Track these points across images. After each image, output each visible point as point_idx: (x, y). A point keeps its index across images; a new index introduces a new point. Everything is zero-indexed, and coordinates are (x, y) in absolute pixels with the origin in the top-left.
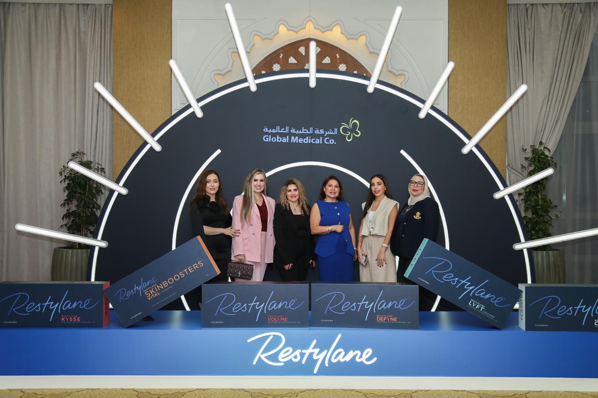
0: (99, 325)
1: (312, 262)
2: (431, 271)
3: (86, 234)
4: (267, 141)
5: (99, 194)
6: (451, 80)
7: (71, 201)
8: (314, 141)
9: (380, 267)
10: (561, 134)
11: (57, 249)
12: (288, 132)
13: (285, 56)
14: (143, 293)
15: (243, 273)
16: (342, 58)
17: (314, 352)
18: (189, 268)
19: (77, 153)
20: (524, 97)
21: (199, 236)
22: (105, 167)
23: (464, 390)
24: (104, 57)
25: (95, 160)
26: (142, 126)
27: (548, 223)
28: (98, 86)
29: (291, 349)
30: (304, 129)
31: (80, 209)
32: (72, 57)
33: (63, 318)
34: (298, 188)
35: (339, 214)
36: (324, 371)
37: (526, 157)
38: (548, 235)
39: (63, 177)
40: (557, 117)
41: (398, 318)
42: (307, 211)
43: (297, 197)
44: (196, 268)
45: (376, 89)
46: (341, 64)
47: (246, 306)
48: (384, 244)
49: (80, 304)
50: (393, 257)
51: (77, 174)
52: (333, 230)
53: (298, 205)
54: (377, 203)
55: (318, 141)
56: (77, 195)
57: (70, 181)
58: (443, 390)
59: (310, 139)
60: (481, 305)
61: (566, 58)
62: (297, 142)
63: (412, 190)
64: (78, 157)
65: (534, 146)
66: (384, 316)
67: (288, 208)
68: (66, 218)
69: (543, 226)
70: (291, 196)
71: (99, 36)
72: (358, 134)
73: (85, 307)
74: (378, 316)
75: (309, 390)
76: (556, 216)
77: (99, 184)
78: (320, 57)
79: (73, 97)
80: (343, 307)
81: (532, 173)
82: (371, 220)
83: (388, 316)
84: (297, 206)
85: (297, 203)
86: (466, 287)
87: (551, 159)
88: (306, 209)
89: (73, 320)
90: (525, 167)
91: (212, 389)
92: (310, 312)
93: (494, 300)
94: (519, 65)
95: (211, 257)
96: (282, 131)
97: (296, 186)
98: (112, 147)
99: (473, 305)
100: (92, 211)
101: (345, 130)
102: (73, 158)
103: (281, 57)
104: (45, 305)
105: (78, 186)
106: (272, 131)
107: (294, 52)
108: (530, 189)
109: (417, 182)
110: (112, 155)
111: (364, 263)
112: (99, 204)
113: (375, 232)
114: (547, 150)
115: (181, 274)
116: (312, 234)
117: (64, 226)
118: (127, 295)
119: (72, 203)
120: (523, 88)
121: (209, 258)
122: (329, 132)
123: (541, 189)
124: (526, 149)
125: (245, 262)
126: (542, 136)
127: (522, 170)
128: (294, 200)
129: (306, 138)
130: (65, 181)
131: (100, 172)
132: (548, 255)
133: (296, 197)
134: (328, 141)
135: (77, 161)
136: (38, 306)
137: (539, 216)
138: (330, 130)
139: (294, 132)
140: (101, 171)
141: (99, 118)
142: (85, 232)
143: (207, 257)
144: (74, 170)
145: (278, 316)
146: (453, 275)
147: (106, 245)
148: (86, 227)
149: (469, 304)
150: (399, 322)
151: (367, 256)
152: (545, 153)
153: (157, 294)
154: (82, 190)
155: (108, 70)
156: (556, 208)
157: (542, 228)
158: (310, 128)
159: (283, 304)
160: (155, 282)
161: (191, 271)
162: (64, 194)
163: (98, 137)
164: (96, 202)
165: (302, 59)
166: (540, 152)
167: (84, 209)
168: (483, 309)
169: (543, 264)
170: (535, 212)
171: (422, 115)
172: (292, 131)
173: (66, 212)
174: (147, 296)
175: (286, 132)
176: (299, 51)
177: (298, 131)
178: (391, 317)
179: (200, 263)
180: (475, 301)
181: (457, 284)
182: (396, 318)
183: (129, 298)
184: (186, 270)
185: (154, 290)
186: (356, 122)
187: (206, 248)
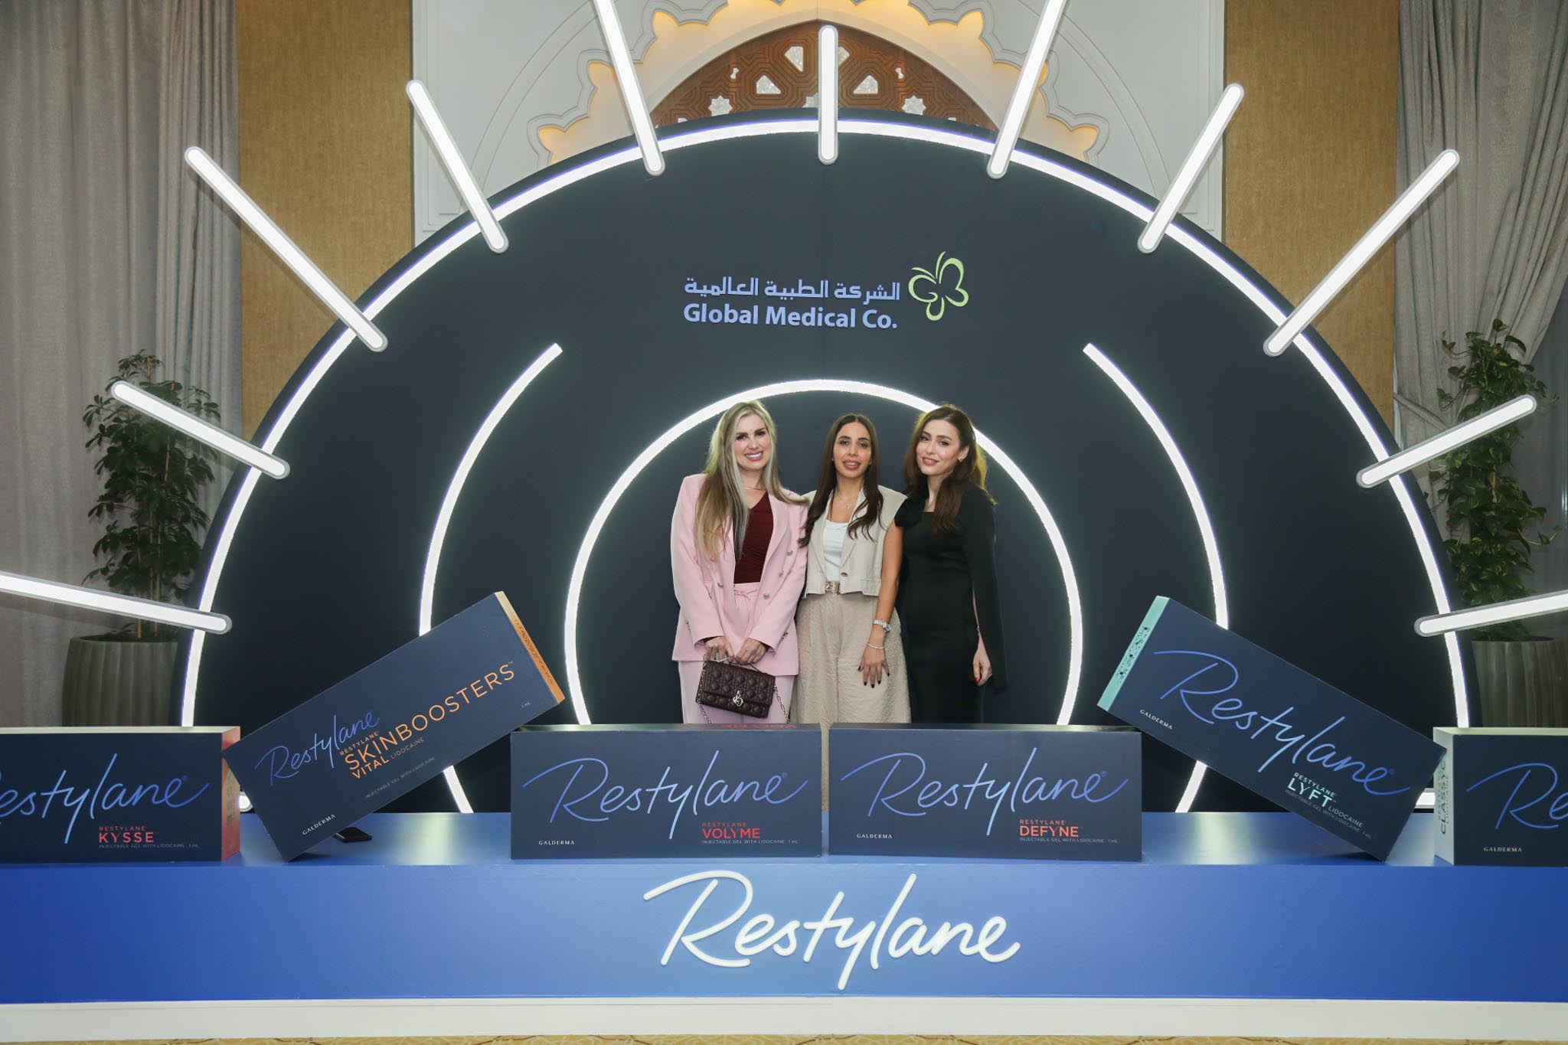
2: (1178, 690)
3: (164, 593)
4: (697, 319)
5: (203, 479)
6: (1233, 141)
7: (120, 500)
8: (832, 320)
10: (1558, 299)
11: (78, 643)
12: (756, 294)
13: (746, 73)
14: (339, 759)
16: (911, 79)
17: (839, 928)
18: (472, 685)
19: (135, 360)
20: (1449, 190)
21: (503, 591)
22: (220, 401)
23: (1275, 1038)
24: (213, 77)
25: (188, 381)
26: (330, 278)
27: (1519, 559)
28: (197, 159)
29: (770, 919)
30: (803, 286)
31: (147, 524)
32: (116, 76)
33: (103, 835)
36: (867, 982)
37: (1453, 365)
38: (1513, 592)
39: (96, 430)
40: (1545, 250)
41: (1082, 827)
44: (492, 684)
45: (1013, 167)
46: (909, 96)
47: (640, 794)
49: (153, 794)
51: (136, 421)
55: (843, 321)
56: (138, 483)
57: (114, 440)
58: (1213, 1038)
59: (820, 315)
60: (1323, 789)
62: (783, 323)
64: (139, 371)
65: (1476, 334)
66: (1042, 823)
68: (105, 551)
69: (1504, 569)
71: (197, 13)
72: (960, 298)
73: (168, 802)
74: (1022, 821)
75: (825, 1039)
76: (1541, 539)
77: (202, 448)
78: (849, 75)
79: (120, 194)
80: (921, 795)
81: (1471, 411)
83: (1052, 822)
86: (1280, 737)
87: (1529, 373)
89: (132, 842)
90: (1450, 398)
91: (540, 1038)
93: (1362, 776)
94: (1433, 97)
95: (536, 654)
96: (739, 292)
98: (238, 343)
99: (1300, 790)
100: (182, 529)
101: (923, 287)
102: (123, 376)
103: (733, 76)
104: (49, 796)
105: (138, 456)
106: (709, 292)
107: (772, 62)
108: (1464, 462)
110: (238, 366)
112: (202, 509)
114: (1516, 345)
115: (449, 701)
117: (100, 573)
118: (293, 766)
119: (123, 507)
120: (1447, 162)
121: (532, 656)
122: (877, 295)
123: (1499, 459)
124: (1453, 344)
126: (1502, 304)
127: (1440, 406)
129: (810, 311)
130: (99, 443)
131: (203, 415)
132: (1518, 653)
134: (873, 319)
135: (139, 383)
136: (29, 801)
137: (1492, 540)
138: (880, 287)
139: (775, 293)
140: (208, 411)
141: (199, 258)
142: (160, 590)
143: (526, 652)
144: (129, 409)
145: (733, 824)
146: (1241, 702)
147: (227, 626)
148: (164, 576)
149: (1290, 787)
150: (1085, 840)
152: (1509, 355)
153: (381, 762)
154: (151, 468)
155: (225, 115)
156: (1542, 515)
157: (1501, 573)
158: (822, 282)
159: (747, 787)
160: (375, 725)
161: (479, 694)
162: (100, 479)
163: (197, 313)
164: (193, 504)
165: (794, 83)
166: (1496, 351)
167: (158, 524)
168: (1329, 800)
169: (1502, 681)
170: (1480, 528)
171: (1148, 242)
172: (769, 291)
173: (103, 533)
174: (351, 768)
175: (751, 293)
176: (787, 60)
177: (785, 290)
178: (1061, 825)
179: (504, 670)
180: (1305, 779)
181: (1253, 729)
182: (1077, 827)
183: (298, 772)
184: (465, 692)
185: (372, 750)
186: (953, 265)
187: (523, 626)
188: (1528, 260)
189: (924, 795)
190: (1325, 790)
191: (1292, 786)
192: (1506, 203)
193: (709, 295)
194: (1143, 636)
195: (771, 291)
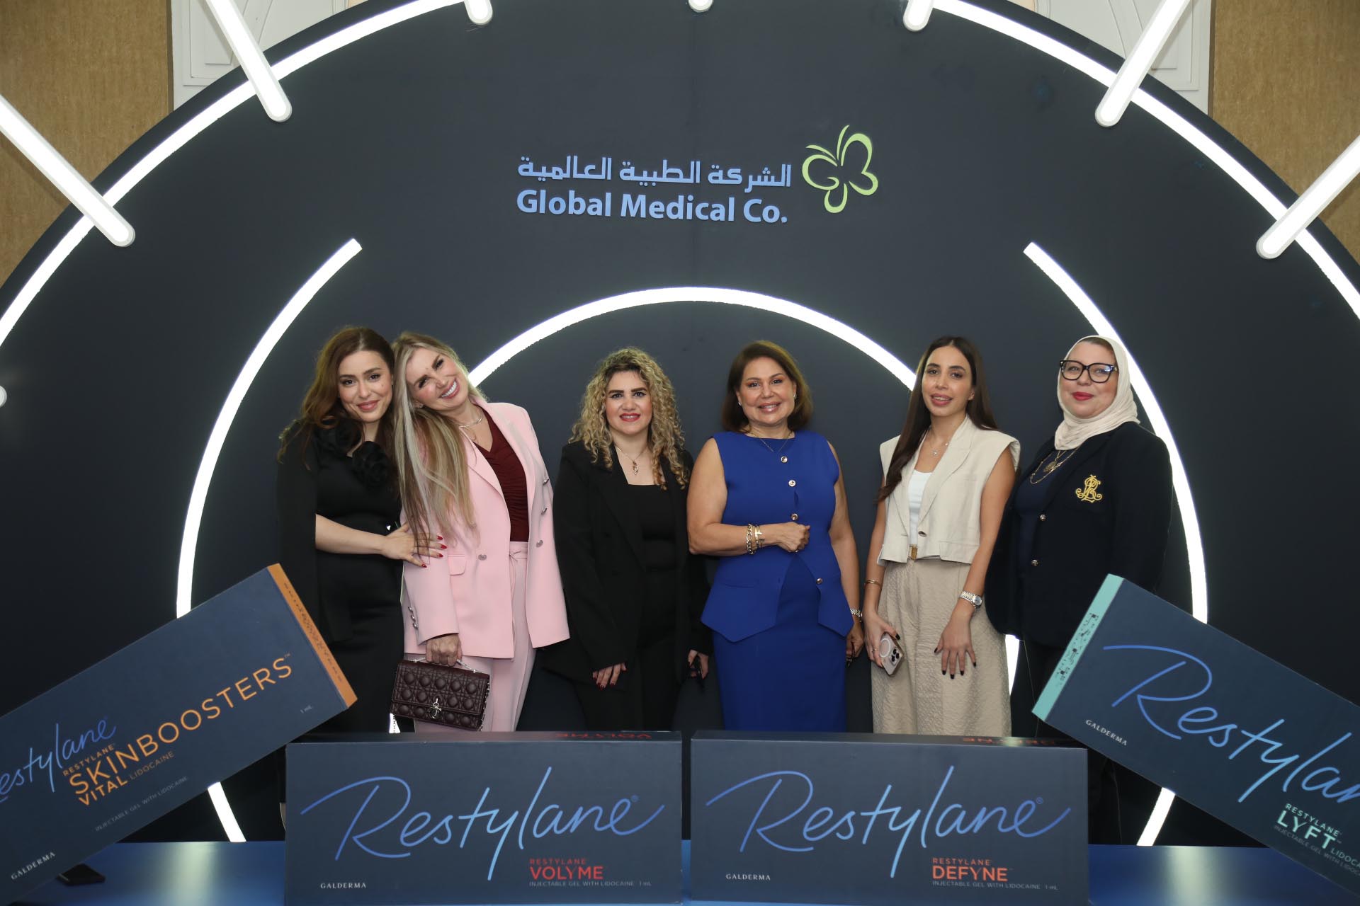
1: (697, 657)
2: (1134, 696)
4: (533, 209)
8: (705, 211)
9: (952, 677)
12: (609, 178)
14: (61, 780)
15: (448, 703)
18: (237, 685)
21: (278, 565)
26: (62, 153)
30: (668, 168)
34: (648, 384)
35: (792, 483)
41: (1011, 869)
42: (677, 473)
43: (644, 421)
44: (262, 683)
47: (450, 822)
48: (964, 594)
50: (997, 641)
52: (770, 542)
53: (646, 451)
54: (939, 441)
55: (719, 213)
59: (690, 206)
60: (1323, 826)
62: (643, 215)
63: (1072, 396)
66: (960, 861)
67: (608, 458)
70: (622, 412)
72: (867, 184)
74: (935, 860)
80: (808, 826)
82: (918, 505)
83: (973, 862)
84: (642, 452)
85: (642, 441)
86: (1268, 758)
88: (675, 464)
92: (686, 843)
95: (320, 644)
96: (587, 176)
97: (643, 377)
99: (1293, 827)
101: (820, 170)
106: (549, 175)
109: (1087, 363)
111: (890, 664)
113: (934, 547)
115: (208, 705)
116: (692, 551)
121: (315, 647)
122: (763, 180)
125: (460, 664)
128: (632, 427)
129: (677, 201)
133: (641, 417)
134: (756, 210)
138: (766, 170)
139: (633, 178)
143: (308, 641)
145: (570, 861)
146: (1214, 711)
149: (1280, 821)
150: (1016, 886)
151: (898, 637)
153: (116, 784)
158: (693, 163)
159: (587, 814)
160: (109, 737)
161: (246, 697)
168: (1331, 840)
171: (1109, 113)
172: (625, 174)
174: (78, 792)
175: (602, 177)
177: (645, 173)
178: (985, 866)
179: (278, 665)
180: (1300, 811)
181: (1231, 748)
182: (1005, 869)
183: (6, 798)
184: (227, 693)
185: (105, 768)
186: (858, 142)
187: (304, 608)
189: (811, 825)
190: (1326, 827)
191: (1284, 822)
193: (549, 179)
194: (1090, 625)
195: (628, 175)
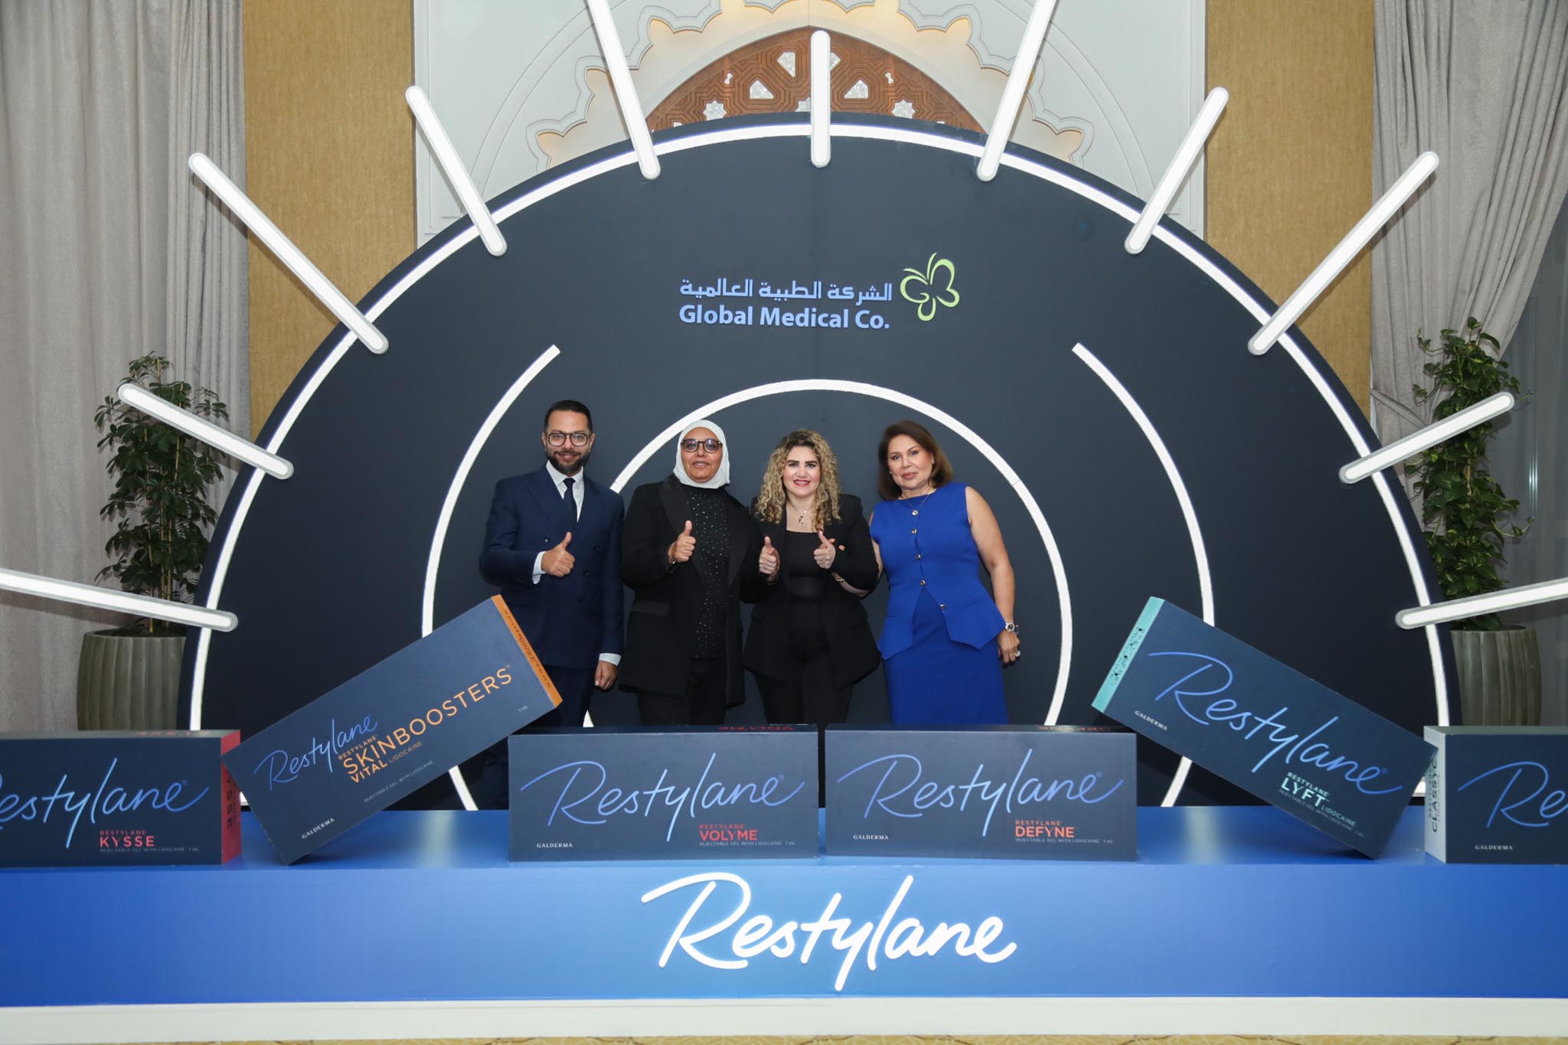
0: (209, 857)
2: (1172, 691)
3: (176, 592)
4: (692, 320)
5: (212, 479)
7: (132, 499)
8: (826, 320)
10: (1527, 297)
11: (91, 637)
12: (751, 295)
13: (739, 78)
14: (337, 764)
16: (900, 83)
18: (469, 689)
19: (145, 361)
20: (1423, 197)
21: (499, 595)
22: (229, 399)
23: (1270, 1036)
24: (220, 85)
25: (197, 382)
26: (333, 282)
27: (1492, 551)
28: (202, 166)
29: (767, 921)
30: (796, 287)
31: (157, 521)
32: (126, 84)
33: (104, 839)
34: (819, 458)
36: (865, 983)
37: (1427, 362)
38: (1490, 585)
39: (107, 430)
41: (1077, 827)
43: (814, 486)
44: (490, 688)
45: (1003, 169)
46: (899, 100)
47: (637, 796)
49: (153, 799)
51: (147, 421)
55: (836, 321)
56: (149, 482)
57: (125, 440)
58: (1208, 1037)
59: (814, 316)
60: (1316, 789)
61: (1542, 79)
62: (777, 323)
64: (149, 372)
65: (1450, 331)
66: (1037, 823)
68: (116, 549)
69: (1478, 560)
70: (795, 478)
71: (204, 22)
72: (951, 298)
73: (168, 806)
74: (1017, 822)
75: (822, 1040)
76: (1515, 531)
77: (211, 450)
78: (840, 80)
79: (132, 199)
80: (917, 796)
81: (1446, 409)
83: (1047, 823)
84: (807, 508)
85: (810, 501)
86: (1274, 737)
87: (1503, 369)
89: (133, 845)
90: (1424, 394)
91: (540, 1040)
92: (822, 810)
93: (1354, 775)
94: (1407, 101)
96: (733, 293)
98: (247, 344)
99: (1294, 789)
100: (192, 526)
101: (914, 288)
102: (134, 377)
103: (727, 82)
104: (50, 801)
105: (149, 455)
106: (704, 293)
107: (765, 67)
108: (1440, 455)
110: (247, 367)
112: (212, 506)
114: (1490, 342)
115: (447, 705)
117: (112, 570)
118: (291, 770)
119: (133, 506)
122: (870, 295)
123: (1473, 454)
124: (1428, 341)
126: (1474, 301)
127: (1415, 402)
128: (804, 490)
129: (803, 312)
130: (111, 443)
131: (212, 416)
132: (1493, 641)
133: (811, 484)
134: (865, 319)
135: (147, 385)
136: (30, 805)
137: (1467, 532)
138: (872, 288)
139: (769, 295)
140: (215, 411)
142: (172, 588)
143: (523, 656)
144: (138, 411)
145: (731, 827)
146: (1234, 703)
147: (232, 624)
148: (175, 572)
149: (1283, 786)
150: (1081, 841)
152: (1483, 352)
153: (379, 766)
154: (161, 468)
155: (232, 122)
156: (1516, 508)
157: (1475, 565)
158: (815, 283)
159: (744, 789)
160: (373, 729)
161: (476, 698)
162: (111, 477)
163: (206, 316)
164: (203, 502)
165: (786, 89)
166: (1470, 348)
167: (168, 521)
168: (1322, 800)
169: (1477, 669)
170: (1455, 521)
171: (1135, 244)
172: (764, 292)
173: (116, 530)
174: (350, 772)
175: (745, 294)
176: (779, 65)
177: (779, 291)
178: (1056, 826)
179: (501, 674)
180: (1299, 778)
181: (1247, 730)
182: (1072, 828)
183: (296, 776)
184: (462, 696)
185: (370, 754)
186: (944, 266)
187: (520, 630)
188: (1499, 259)
189: (920, 797)
190: (1319, 790)
191: (1286, 786)
192: (1478, 204)
193: (704, 296)
194: (1137, 637)
195: (765, 292)
